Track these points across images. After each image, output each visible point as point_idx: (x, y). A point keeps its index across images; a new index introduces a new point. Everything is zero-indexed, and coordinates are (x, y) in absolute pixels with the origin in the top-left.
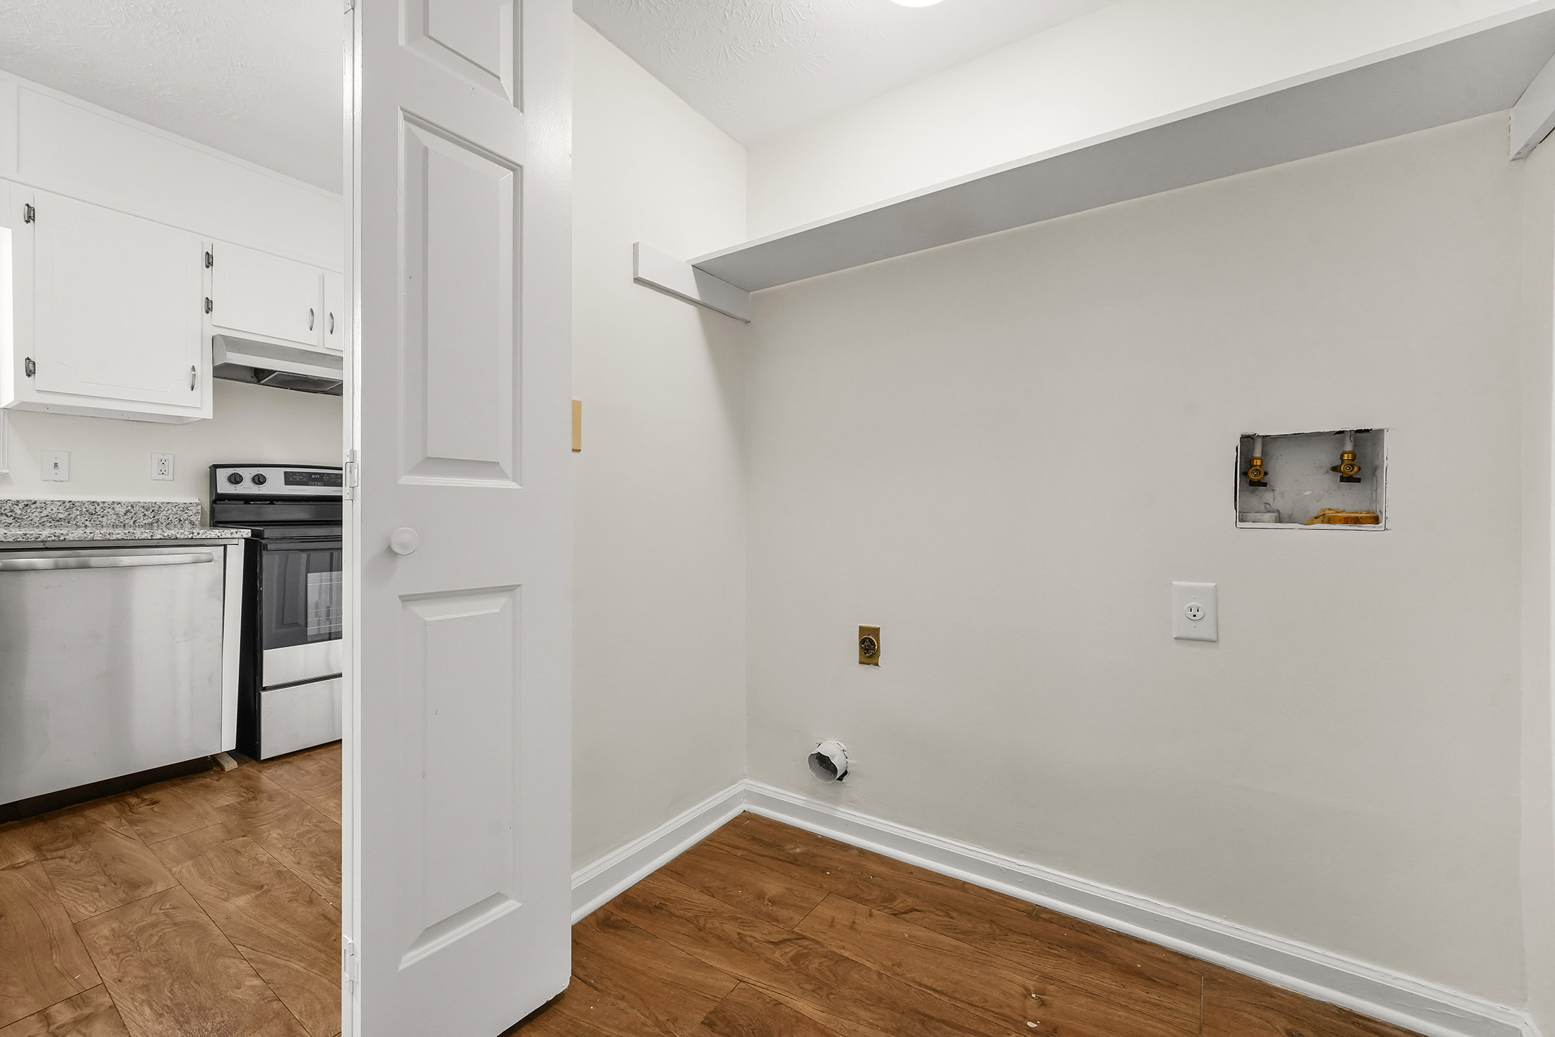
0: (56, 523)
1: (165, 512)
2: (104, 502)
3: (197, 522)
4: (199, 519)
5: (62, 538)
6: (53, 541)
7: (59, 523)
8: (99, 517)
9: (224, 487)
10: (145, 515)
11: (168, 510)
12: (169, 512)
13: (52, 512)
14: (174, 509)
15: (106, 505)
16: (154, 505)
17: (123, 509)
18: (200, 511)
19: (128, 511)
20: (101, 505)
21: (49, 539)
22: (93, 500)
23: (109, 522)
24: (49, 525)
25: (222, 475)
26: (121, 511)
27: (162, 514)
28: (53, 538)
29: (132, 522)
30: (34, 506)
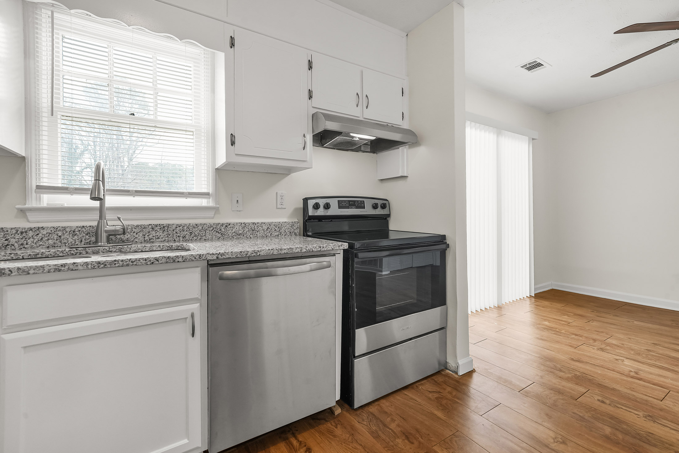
0: (239, 237)
1: (284, 228)
2: (258, 223)
3: (298, 233)
4: (298, 232)
5: (258, 254)
6: (254, 256)
7: (240, 236)
8: (256, 232)
9: (311, 212)
10: (275, 230)
11: (285, 226)
12: (286, 228)
13: (237, 230)
14: (288, 226)
15: (259, 224)
16: (279, 224)
17: (266, 227)
18: (299, 227)
19: (268, 228)
20: (257, 225)
21: (252, 255)
22: (253, 222)
23: (260, 235)
24: (235, 237)
25: (311, 203)
26: (265, 227)
27: (283, 229)
28: (254, 254)
29: (270, 235)
30: (229, 227)
